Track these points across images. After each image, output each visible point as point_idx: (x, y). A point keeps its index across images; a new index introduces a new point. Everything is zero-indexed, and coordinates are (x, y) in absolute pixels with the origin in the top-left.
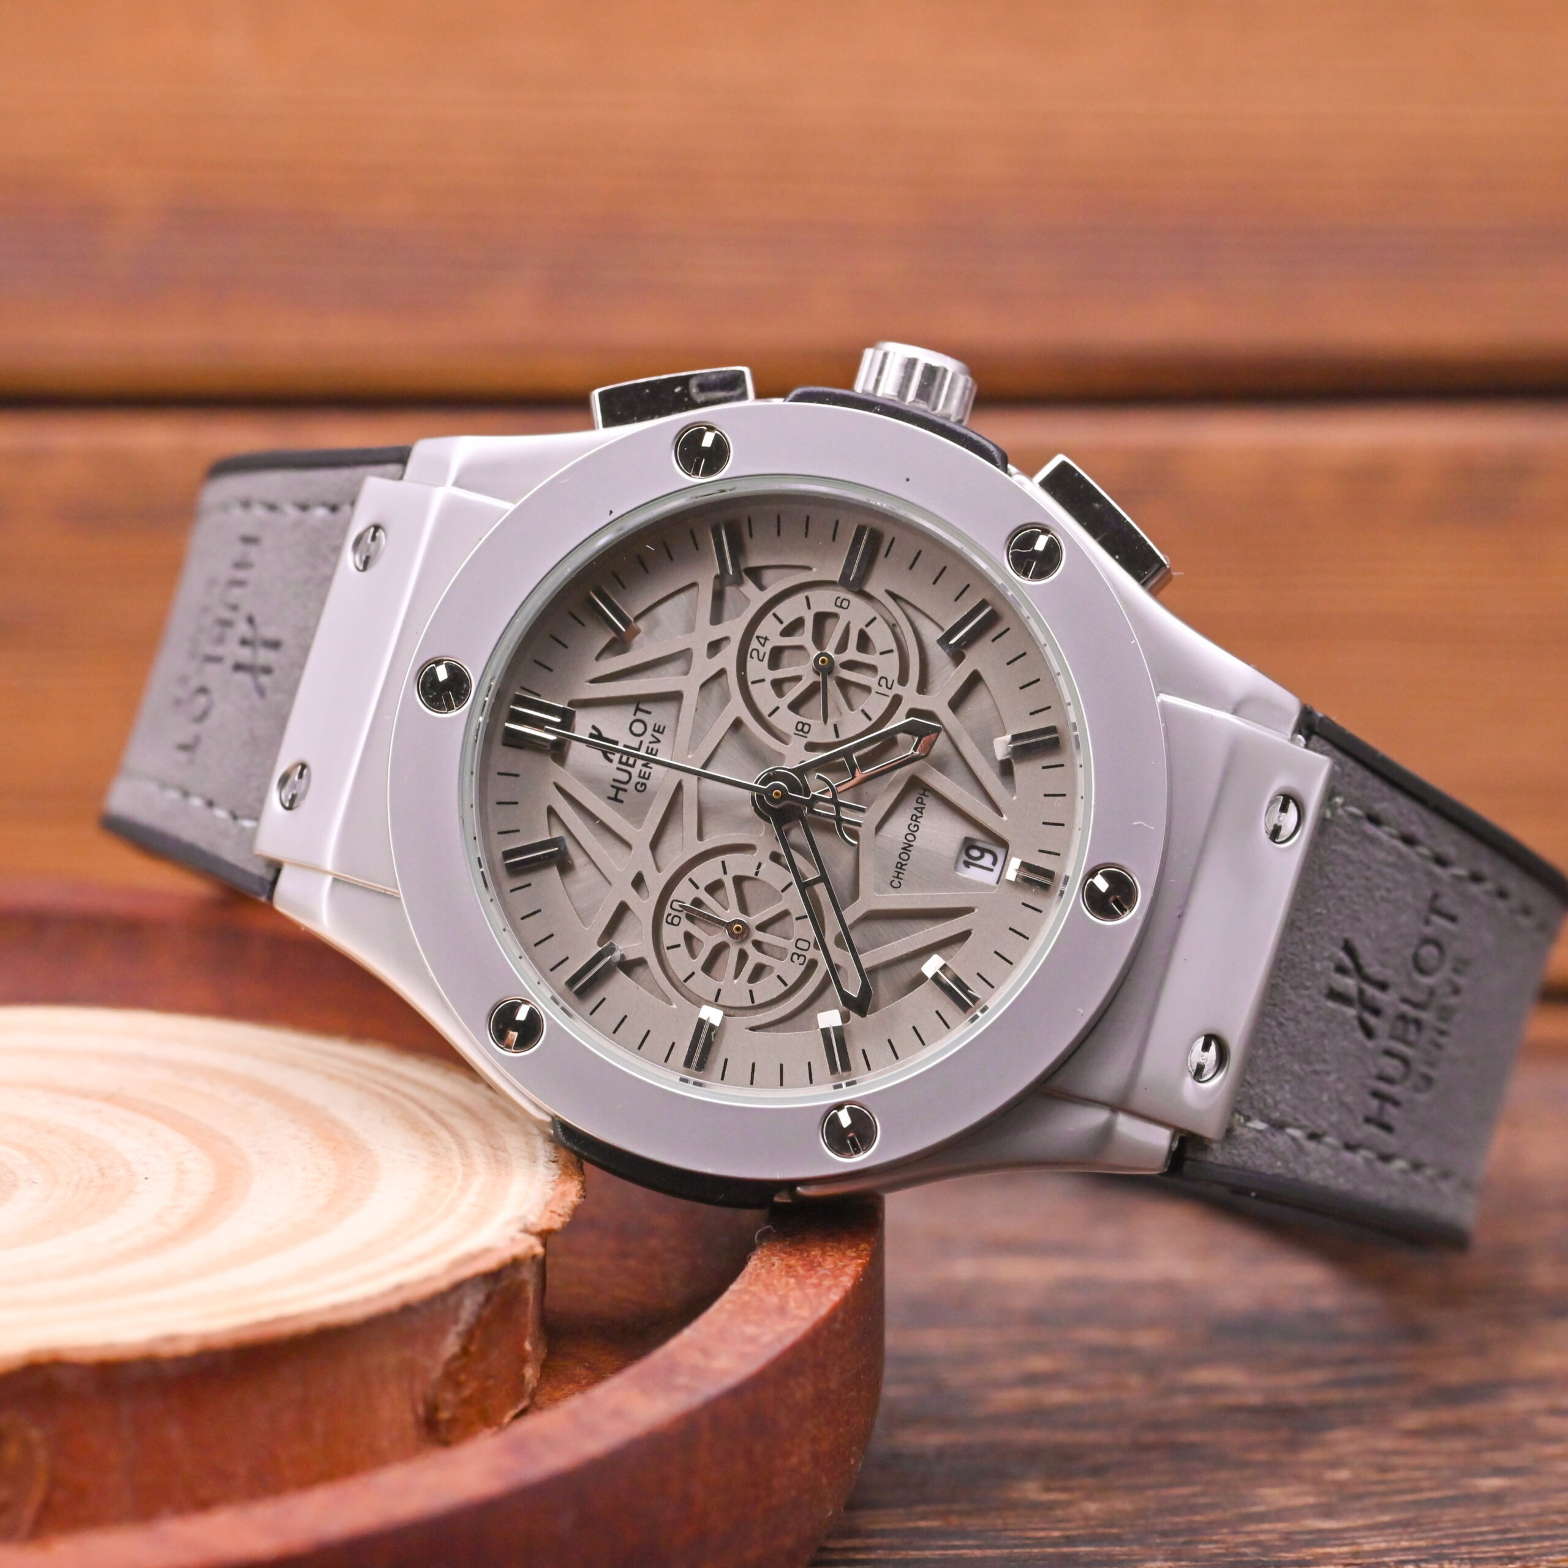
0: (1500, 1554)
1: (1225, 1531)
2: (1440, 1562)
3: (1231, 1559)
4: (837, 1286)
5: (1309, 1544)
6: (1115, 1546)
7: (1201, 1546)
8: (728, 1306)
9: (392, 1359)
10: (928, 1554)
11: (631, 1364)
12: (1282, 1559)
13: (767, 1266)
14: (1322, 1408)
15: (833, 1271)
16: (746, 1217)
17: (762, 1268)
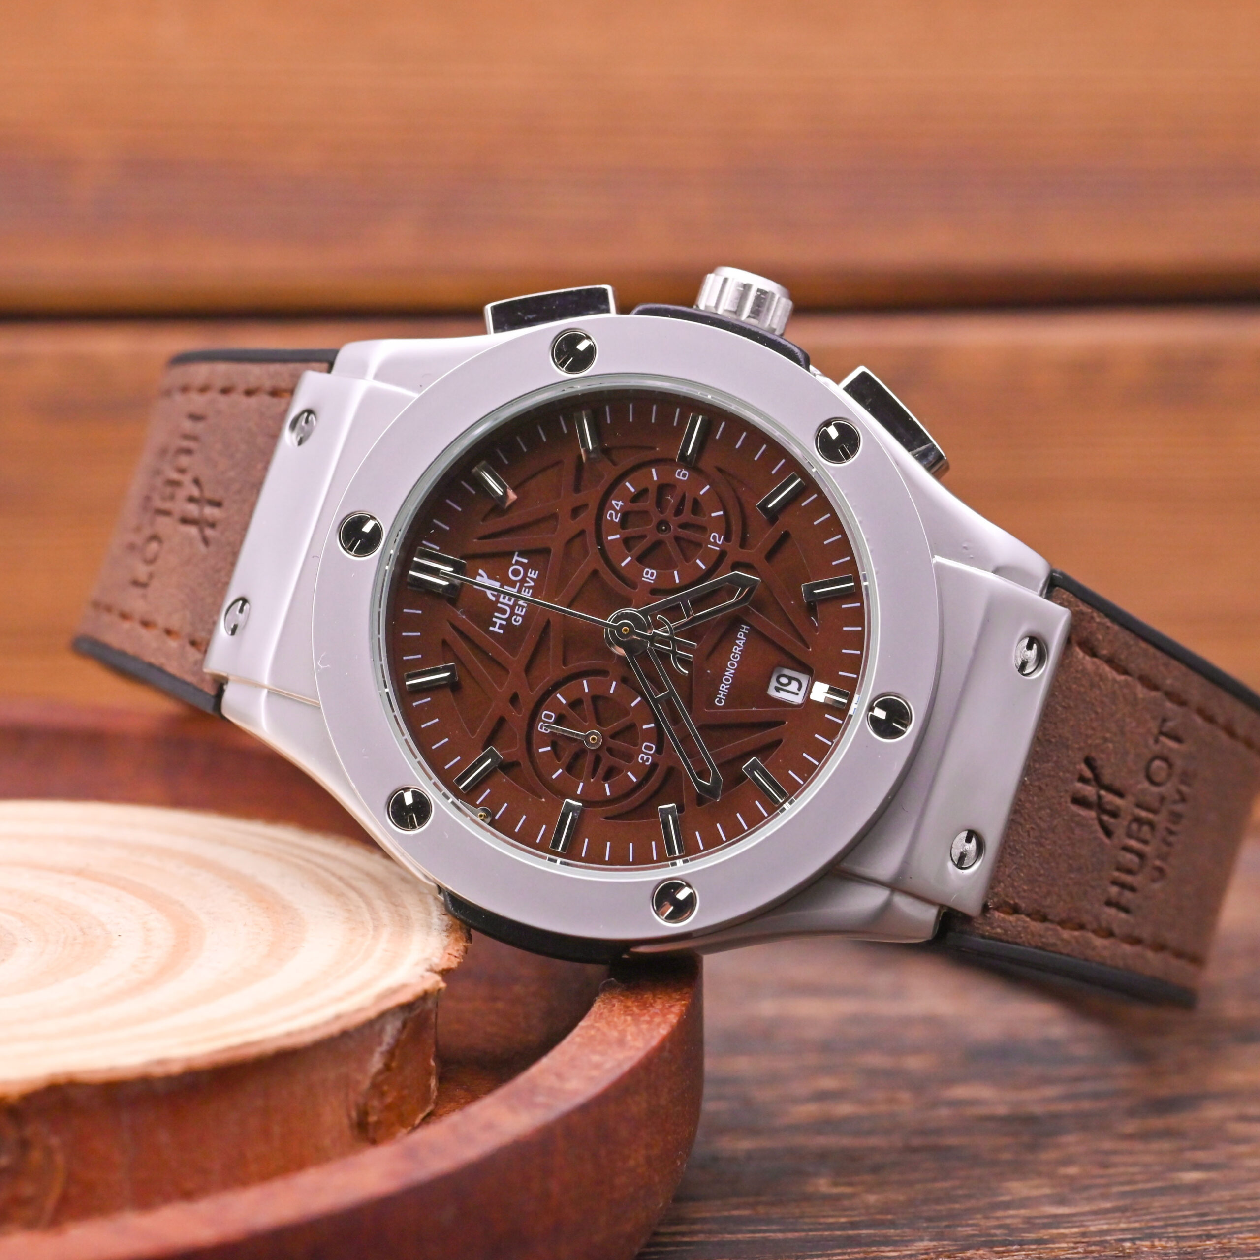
0: (1199, 1233)
1: (979, 1216)
2: (1152, 1239)
3: (983, 1239)
4: (665, 1022)
5: (1046, 1226)
6: (890, 1229)
7: (960, 1229)
8: (578, 1039)
9: (332, 1075)
10: (740, 1236)
11: (500, 1086)
12: (1025, 1238)
13: (609, 1006)
14: (1056, 1117)
15: (661, 1010)
16: (592, 969)
17: (605, 1008)
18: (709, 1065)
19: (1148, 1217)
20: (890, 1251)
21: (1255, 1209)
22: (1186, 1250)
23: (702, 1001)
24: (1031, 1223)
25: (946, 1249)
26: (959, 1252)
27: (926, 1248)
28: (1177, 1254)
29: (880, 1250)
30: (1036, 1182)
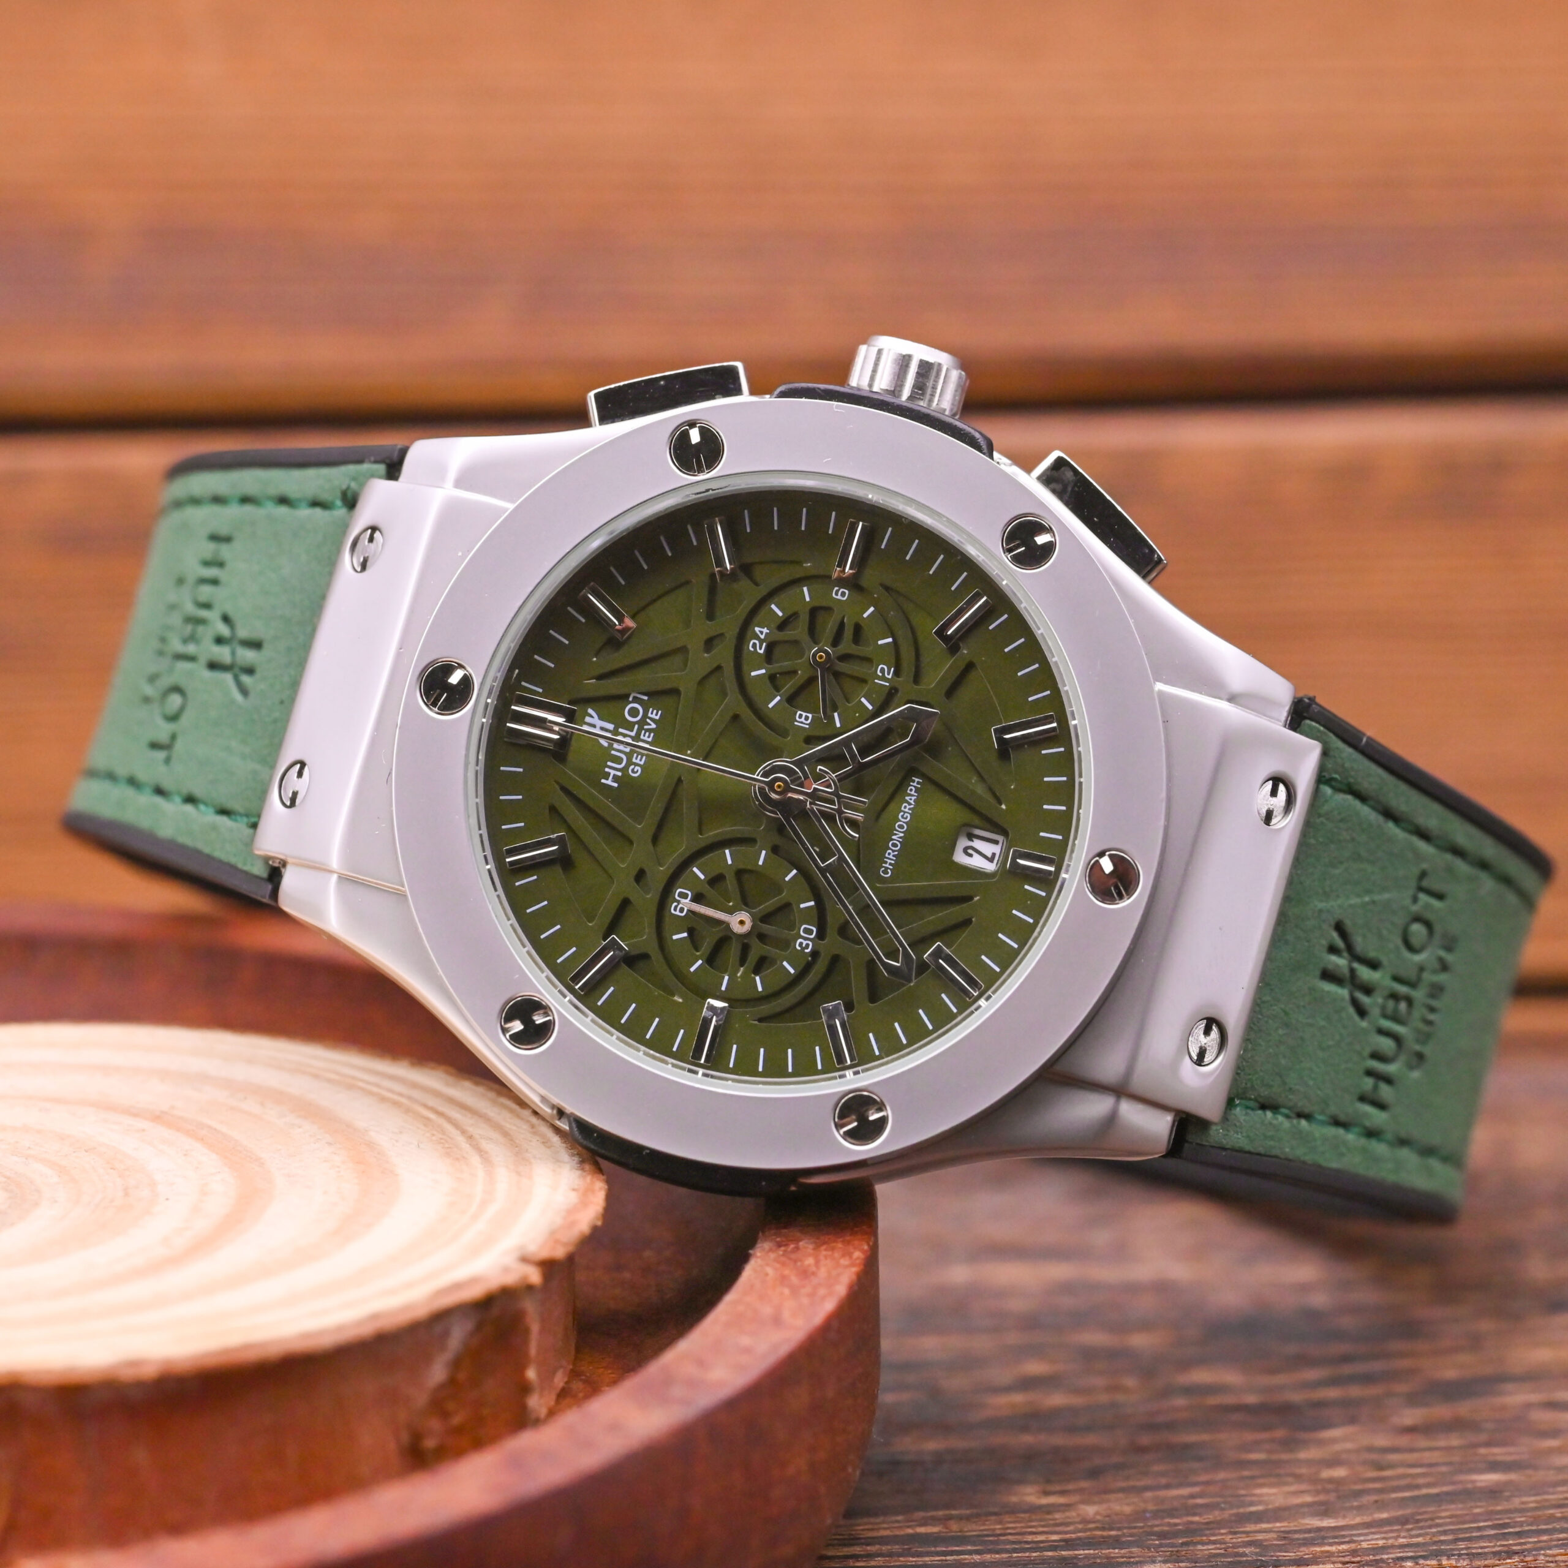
0: (1497, 1549)
1: (1223, 1531)
2: (1438, 1558)
5: (1307, 1543)
9: (371, 1388)
14: (1315, 1405)
18: (887, 1345)
19: (1433, 1530)
24: (1288, 1539)
30: (1293, 1488)
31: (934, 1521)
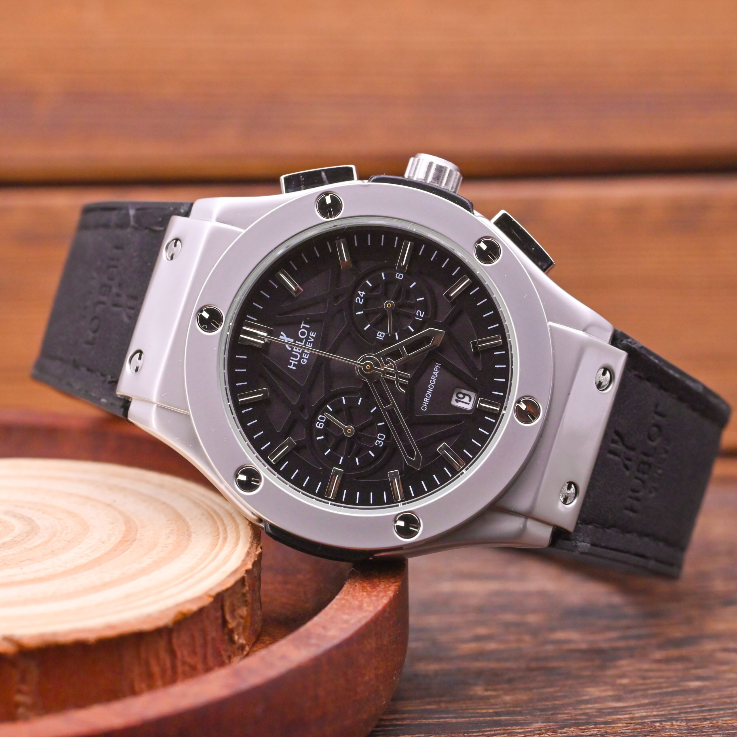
0: (699, 717)
1: (570, 708)
2: (672, 721)
3: (573, 722)
4: (386, 596)
5: (610, 714)
6: (519, 716)
7: (560, 716)
8: (335, 606)
10: (430, 721)
12: (597, 721)
13: (354, 587)
14: (615, 649)
15: (384, 589)
16: (343, 565)
17: (351, 588)
18: (412, 620)
19: (669, 708)
20: (518, 729)
21: (732, 703)
22: (692, 727)
23: (408, 583)
24: (601, 712)
25: (551, 728)
26: (558, 729)
27: (540, 727)
28: (687, 730)
29: (513, 728)
30: (603, 688)
31: (435, 702)
